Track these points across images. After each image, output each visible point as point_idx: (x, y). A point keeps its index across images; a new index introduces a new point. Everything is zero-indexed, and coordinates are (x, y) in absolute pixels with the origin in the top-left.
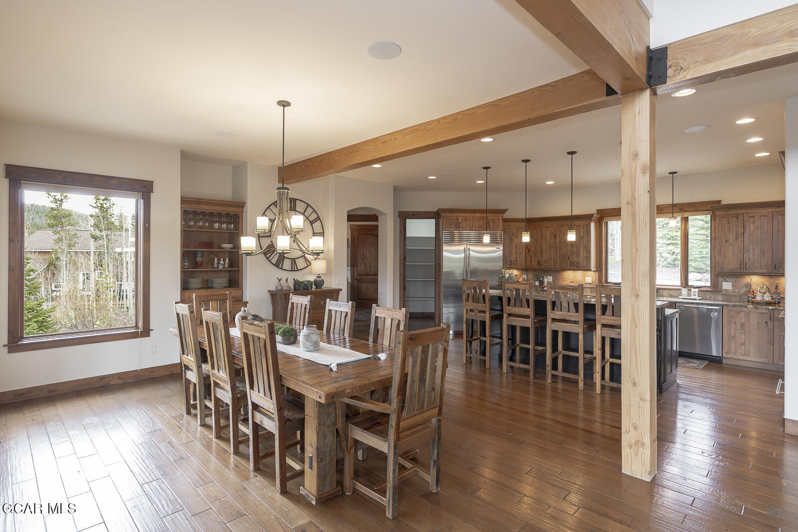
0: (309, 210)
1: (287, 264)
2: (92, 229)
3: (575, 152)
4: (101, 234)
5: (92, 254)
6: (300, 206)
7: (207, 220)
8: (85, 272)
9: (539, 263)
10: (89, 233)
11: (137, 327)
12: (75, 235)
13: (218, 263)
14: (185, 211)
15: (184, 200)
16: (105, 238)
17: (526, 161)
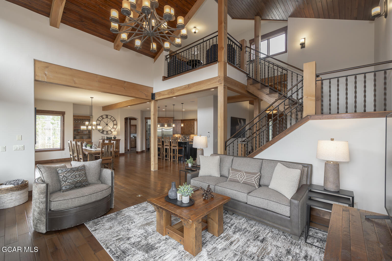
0: (112, 118)
1: (105, 133)
2: (51, 120)
3: (183, 103)
4: (55, 122)
5: (51, 129)
6: (109, 117)
7: (81, 121)
8: (48, 137)
9: (184, 132)
10: (50, 121)
11: (61, 148)
12: (44, 122)
13: (85, 132)
14: (75, 119)
15: (74, 116)
16: (56, 123)
17: (166, 106)
